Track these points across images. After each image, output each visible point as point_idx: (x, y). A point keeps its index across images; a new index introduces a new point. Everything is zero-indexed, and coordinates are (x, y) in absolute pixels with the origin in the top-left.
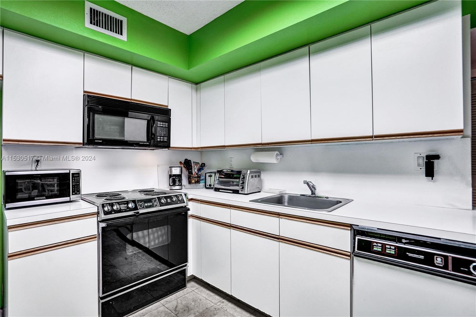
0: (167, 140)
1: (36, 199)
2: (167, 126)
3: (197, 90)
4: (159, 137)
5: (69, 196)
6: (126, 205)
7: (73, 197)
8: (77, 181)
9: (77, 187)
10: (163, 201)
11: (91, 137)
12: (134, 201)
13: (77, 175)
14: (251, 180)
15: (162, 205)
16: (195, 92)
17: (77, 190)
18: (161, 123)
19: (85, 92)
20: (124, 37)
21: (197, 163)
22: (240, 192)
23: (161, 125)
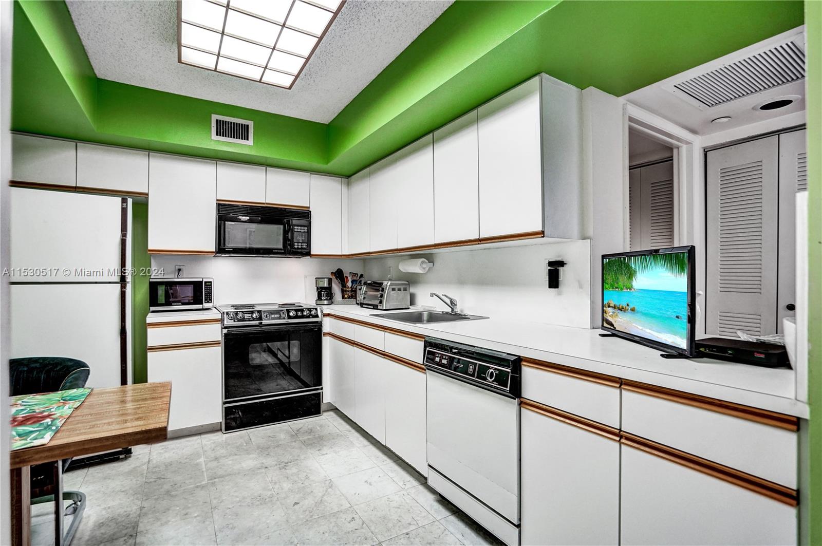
0: (306, 247)
1: (173, 304)
2: (306, 231)
3: (348, 184)
4: (296, 244)
5: (202, 304)
6: (250, 315)
7: (206, 305)
8: (209, 289)
9: (209, 296)
10: (291, 314)
11: (222, 245)
12: (259, 312)
13: (210, 284)
14: (392, 293)
15: (290, 317)
16: (347, 187)
17: (209, 299)
18: (299, 228)
19: (217, 200)
20: (250, 142)
21: (354, 274)
22: (379, 307)
23: (299, 230)
